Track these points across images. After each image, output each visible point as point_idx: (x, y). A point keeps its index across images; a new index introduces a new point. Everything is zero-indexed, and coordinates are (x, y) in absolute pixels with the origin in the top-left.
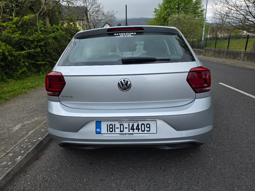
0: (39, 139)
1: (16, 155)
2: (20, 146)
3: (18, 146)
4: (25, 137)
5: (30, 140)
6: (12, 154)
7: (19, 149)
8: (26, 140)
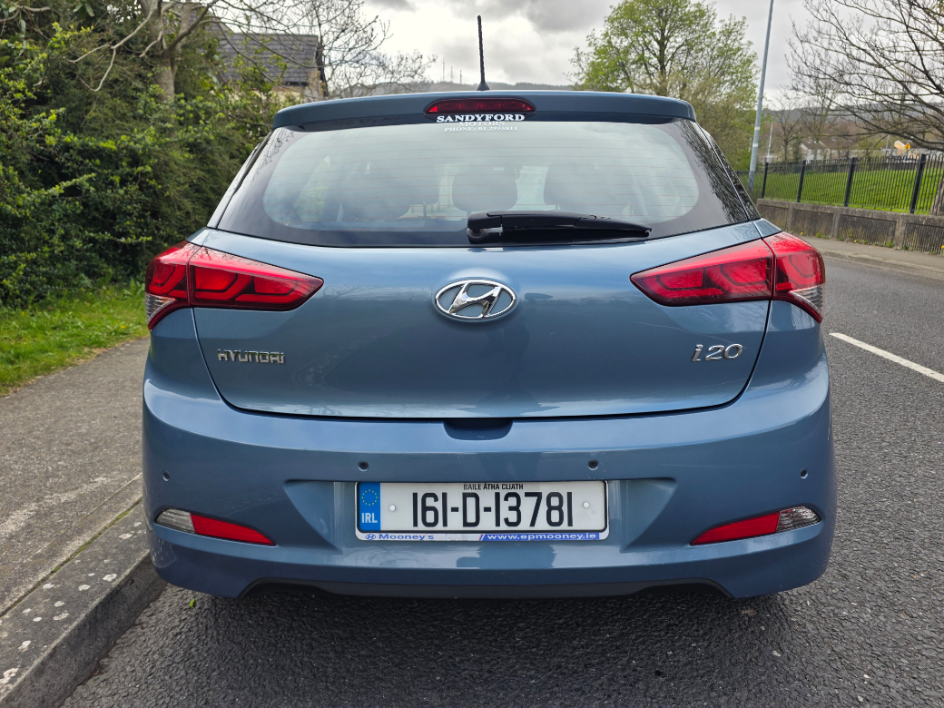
0: (105, 578)
2: (18, 614)
3: (7, 616)
4: (45, 570)
5: (67, 583)
7: (10, 632)
8: (48, 586)
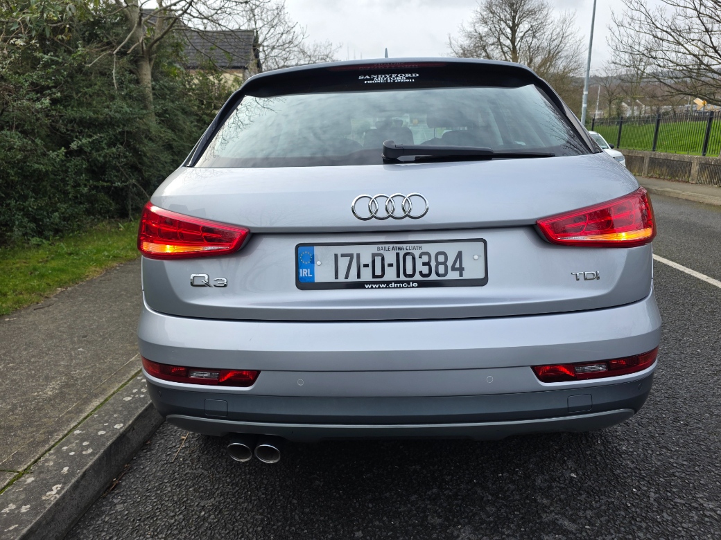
0: (115, 427)
1: (45, 479)
3: (51, 452)
4: (75, 421)
5: (90, 430)
6: (32, 479)
8: (77, 432)
